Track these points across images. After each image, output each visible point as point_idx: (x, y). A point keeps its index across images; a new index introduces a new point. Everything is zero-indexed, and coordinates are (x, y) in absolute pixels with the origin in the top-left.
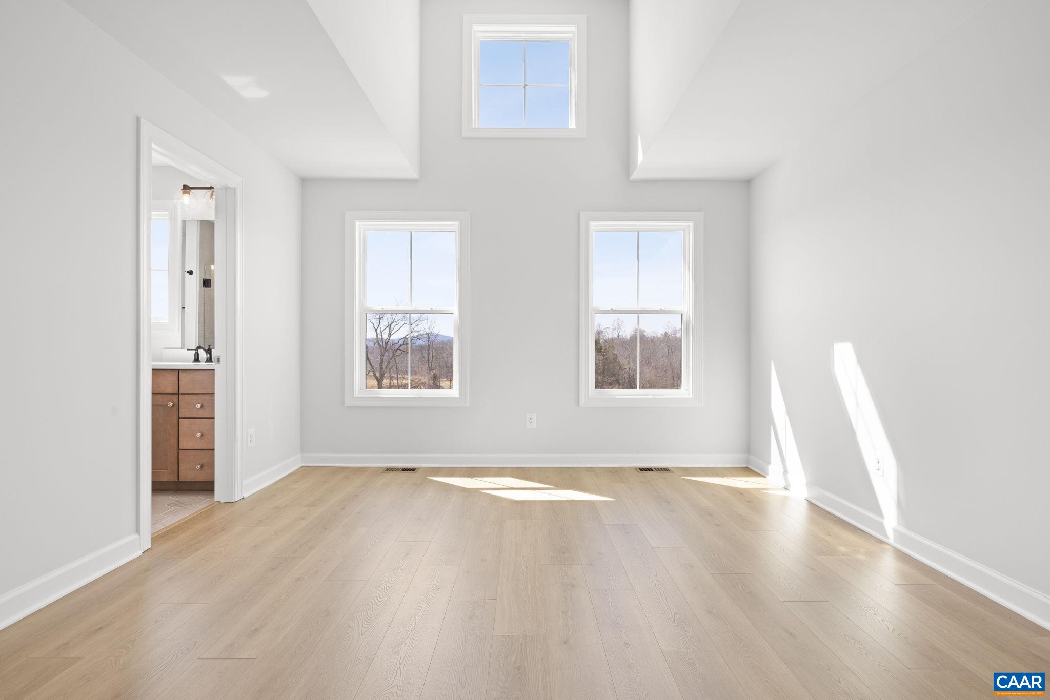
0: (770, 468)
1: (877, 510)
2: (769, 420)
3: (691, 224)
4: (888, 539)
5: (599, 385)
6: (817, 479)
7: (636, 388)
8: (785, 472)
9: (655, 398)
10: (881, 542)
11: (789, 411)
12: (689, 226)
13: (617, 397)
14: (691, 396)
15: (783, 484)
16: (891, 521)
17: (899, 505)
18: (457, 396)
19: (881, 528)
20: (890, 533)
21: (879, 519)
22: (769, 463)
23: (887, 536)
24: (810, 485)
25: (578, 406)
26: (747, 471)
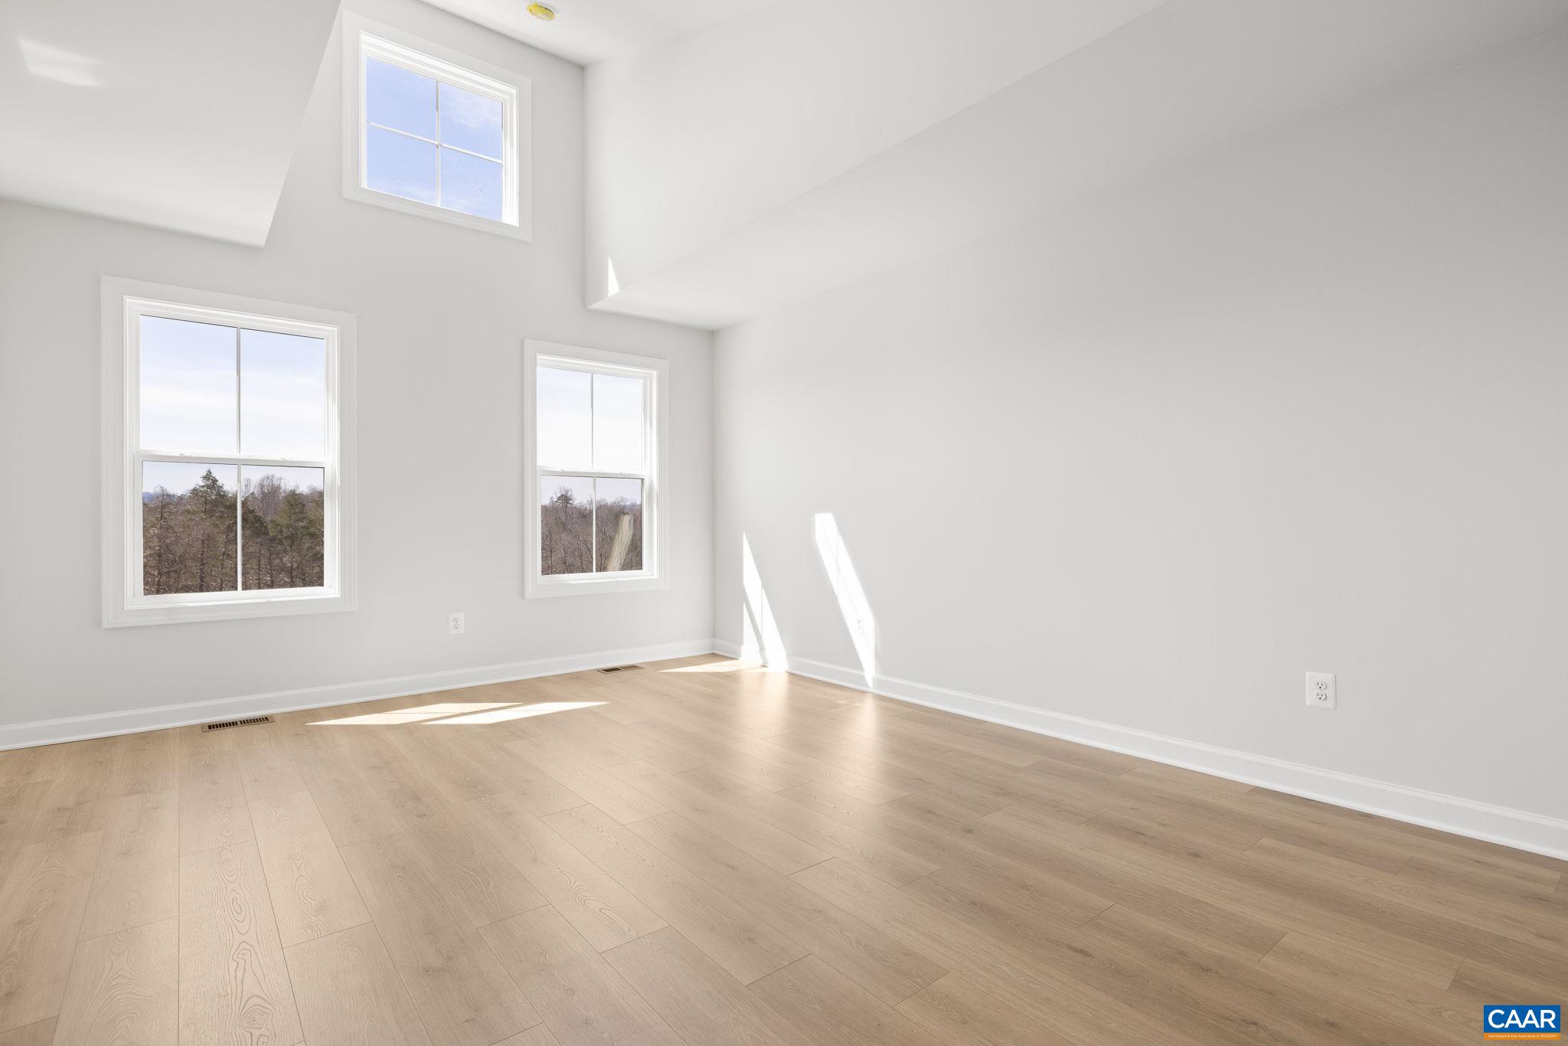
0: (743, 648)
1: (857, 664)
2: (743, 598)
3: (654, 373)
4: (868, 687)
5: (548, 570)
6: (797, 647)
7: (591, 571)
8: (762, 649)
9: (617, 582)
10: (863, 692)
11: (766, 585)
12: (651, 374)
13: (572, 582)
14: (656, 576)
15: (761, 662)
16: (870, 671)
17: (877, 655)
18: (338, 595)
19: (862, 679)
20: (870, 682)
21: (861, 673)
22: (742, 643)
23: (866, 685)
24: (789, 656)
25: (523, 597)
26: (714, 656)
